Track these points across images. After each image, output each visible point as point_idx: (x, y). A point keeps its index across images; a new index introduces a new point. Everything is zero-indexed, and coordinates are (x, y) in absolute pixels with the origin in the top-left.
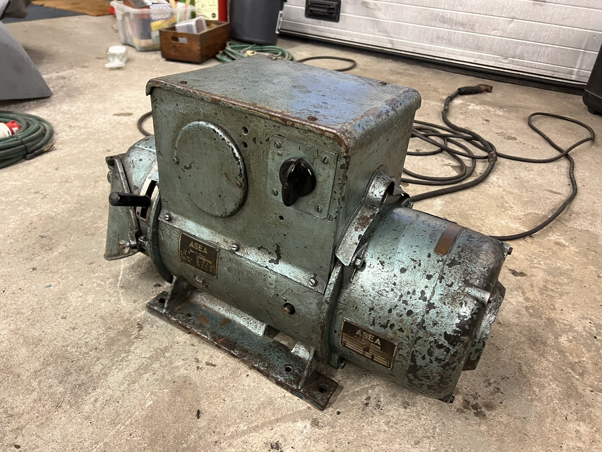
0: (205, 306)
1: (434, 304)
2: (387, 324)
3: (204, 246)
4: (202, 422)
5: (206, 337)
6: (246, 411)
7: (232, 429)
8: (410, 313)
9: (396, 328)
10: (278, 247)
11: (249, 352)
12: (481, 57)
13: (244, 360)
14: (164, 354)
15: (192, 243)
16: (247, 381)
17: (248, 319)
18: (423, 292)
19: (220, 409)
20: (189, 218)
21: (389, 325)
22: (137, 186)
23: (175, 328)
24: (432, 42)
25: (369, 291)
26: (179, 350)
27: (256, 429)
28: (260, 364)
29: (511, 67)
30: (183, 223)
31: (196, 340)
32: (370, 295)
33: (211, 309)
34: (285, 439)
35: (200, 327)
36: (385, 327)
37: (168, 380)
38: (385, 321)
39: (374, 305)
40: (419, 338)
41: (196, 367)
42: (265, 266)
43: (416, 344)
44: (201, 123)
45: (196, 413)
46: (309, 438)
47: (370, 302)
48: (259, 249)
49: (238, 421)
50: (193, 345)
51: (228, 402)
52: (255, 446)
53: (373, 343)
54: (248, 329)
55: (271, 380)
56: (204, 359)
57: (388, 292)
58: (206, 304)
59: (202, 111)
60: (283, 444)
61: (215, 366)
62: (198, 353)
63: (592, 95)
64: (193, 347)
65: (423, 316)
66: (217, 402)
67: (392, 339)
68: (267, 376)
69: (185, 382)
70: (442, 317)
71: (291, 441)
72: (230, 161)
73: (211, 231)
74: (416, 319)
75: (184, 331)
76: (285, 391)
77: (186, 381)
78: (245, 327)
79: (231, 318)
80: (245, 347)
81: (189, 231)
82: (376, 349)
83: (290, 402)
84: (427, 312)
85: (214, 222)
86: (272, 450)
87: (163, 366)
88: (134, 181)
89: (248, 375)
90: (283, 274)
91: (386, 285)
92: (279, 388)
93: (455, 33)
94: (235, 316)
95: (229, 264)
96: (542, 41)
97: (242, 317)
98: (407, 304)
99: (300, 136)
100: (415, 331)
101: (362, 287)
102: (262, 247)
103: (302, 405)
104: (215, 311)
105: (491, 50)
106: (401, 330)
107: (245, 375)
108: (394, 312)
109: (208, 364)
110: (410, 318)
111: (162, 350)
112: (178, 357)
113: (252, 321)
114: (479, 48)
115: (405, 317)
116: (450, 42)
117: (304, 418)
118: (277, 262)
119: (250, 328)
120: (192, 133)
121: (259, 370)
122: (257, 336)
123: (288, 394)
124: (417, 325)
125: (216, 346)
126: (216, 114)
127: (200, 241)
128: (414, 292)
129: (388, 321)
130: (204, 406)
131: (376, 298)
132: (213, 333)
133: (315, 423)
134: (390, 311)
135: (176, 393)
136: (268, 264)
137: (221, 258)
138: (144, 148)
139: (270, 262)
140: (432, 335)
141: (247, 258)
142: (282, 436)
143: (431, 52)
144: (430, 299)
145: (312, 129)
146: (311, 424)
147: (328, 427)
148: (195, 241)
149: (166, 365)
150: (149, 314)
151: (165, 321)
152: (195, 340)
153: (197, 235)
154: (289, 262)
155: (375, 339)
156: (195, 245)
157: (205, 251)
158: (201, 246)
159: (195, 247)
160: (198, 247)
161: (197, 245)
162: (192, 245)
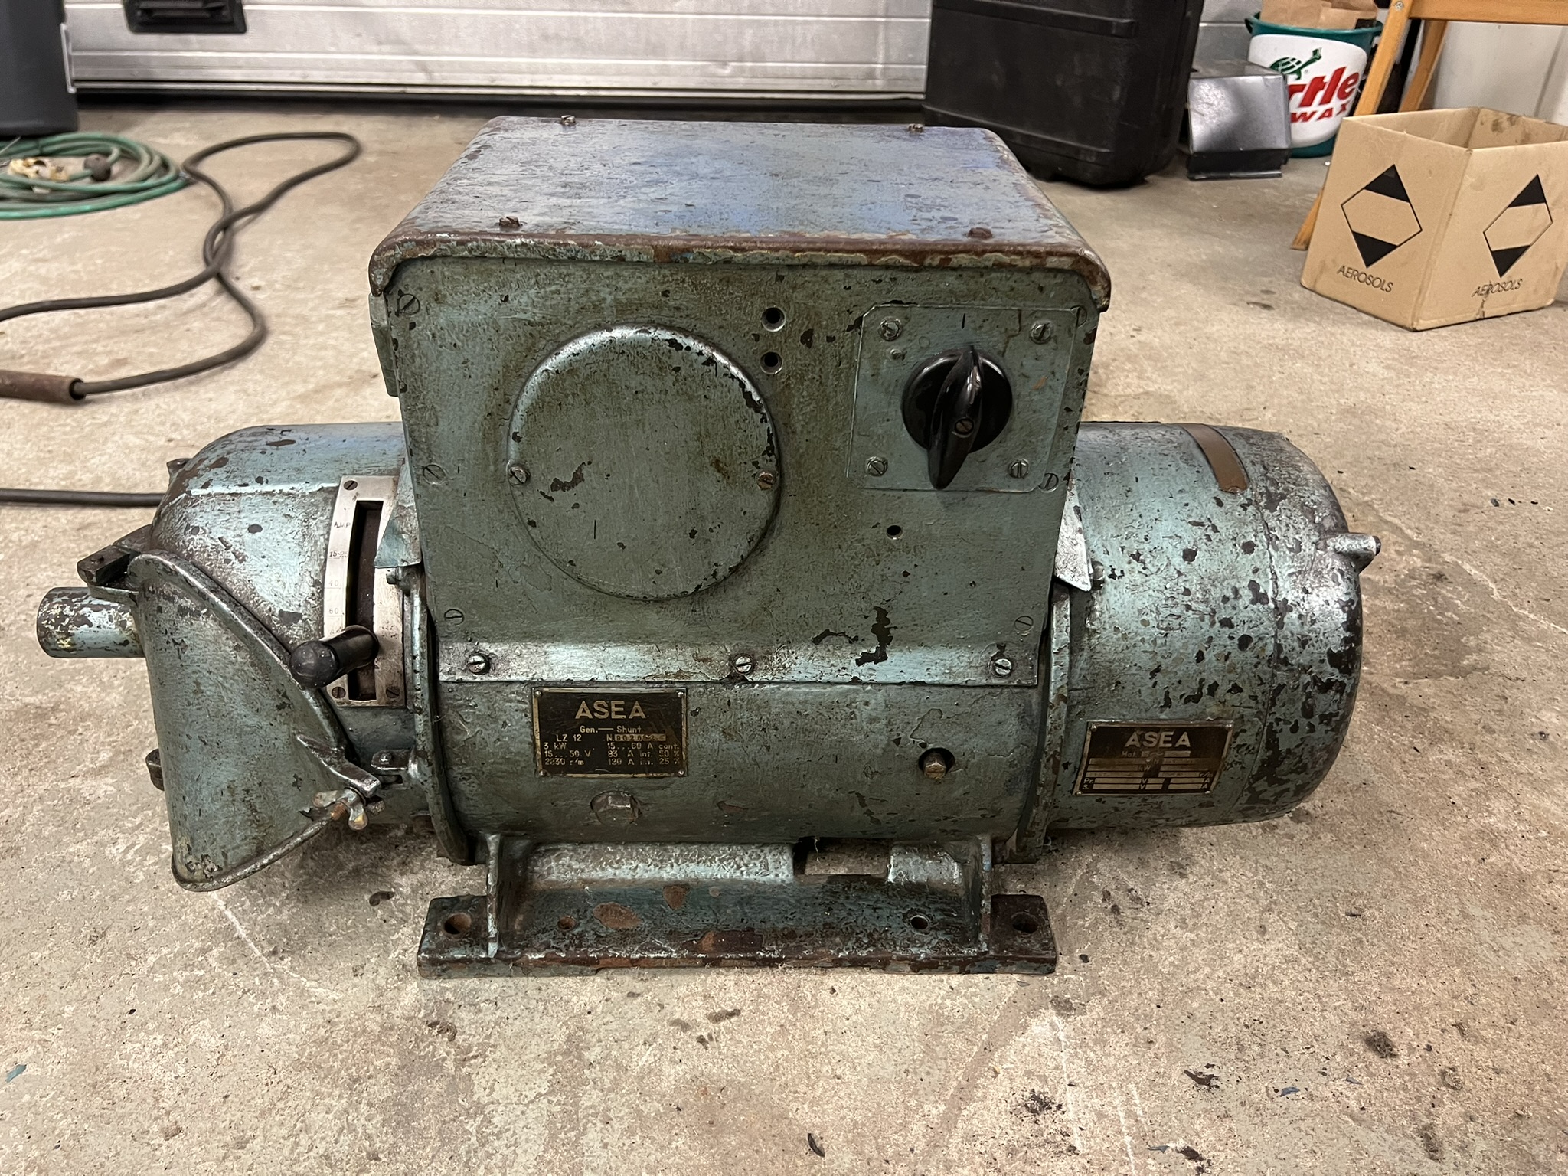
0: (586, 882)
1: (1285, 600)
2: (1200, 689)
3: (629, 699)
4: (840, 1157)
5: (664, 955)
6: (907, 1071)
7: (918, 1128)
8: (1244, 642)
9: (1224, 687)
10: (882, 613)
11: (800, 932)
12: (665, 71)
13: (805, 958)
14: (580, 1057)
15: (584, 705)
16: (844, 1003)
17: (733, 856)
18: (1254, 586)
19: (846, 1102)
20: (555, 637)
21: (1205, 690)
22: (292, 609)
23: (544, 980)
24: (533, 51)
25: (1137, 634)
26: (614, 1026)
27: (964, 1095)
28: (850, 944)
29: (741, 82)
30: (536, 658)
31: (627, 978)
32: (1143, 640)
33: (612, 881)
34: (1039, 1077)
35: (625, 937)
36: (1195, 698)
37: (657, 1112)
38: (1195, 685)
39: (1159, 658)
40: (1281, 687)
41: (695, 1043)
42: (849, 679)
43: (1274, 704)
44: (617, 333)
45: (805, 1149)
46: (1083, 1044)
47: (1146, 657)
48: (817, 641)
49: (913, 1103)
50: (633, 995)
51: (848, 1075)
52: (998, 1131)
53: (1173, 749)
54: (747, 883)
55: (899, 972)
56: (698, 1012)
57: (1179, 617)
58: (584, 876)
59: (610, 299)
60: (1047, 1090)
61: (736, 1013)
62: (668, 1008)
63: (945, 115)
64: (639, 999)
65: (1275, 636)
66: (826, 1090)
67: (1219, 718)
68: (883, 965)
69: (705, 1093)
70: (1313, 622)
71: (1056, 1073)
72: (733, 420)
73: (644, 647)
74: (1263, 649)
75: (581, 973)
76: (944, 977)
77: (703, 1088)
78: (733, 881)
79: (680, 877)
80: (781, 926)
81: (570, 676)
82: (1178, 761)
83: (975, 994)
84: (1280, 625)
85: (653, 618)
86: (1040, 1118)
87: (611, 1090)
88: (271, 599)
89: (834, 991)
90: (907, 678)
91: (1170, 602)
92: (924, 979)
93: (586, 19)
94: (692, 866)
95: (725, 720)
96: (791, 10)
97: (712, 860)
98: (1231, 626)
99: (964, 287)
100: (1268, 676)
101: (1117, 629)
102: (827, 633)
103: (1004, 985)
104: (623, 881)
105: (683, 50)
106: (1236, 689)
107: (825, 994)
108: (1209, 656)
109: (716, 1018)
110: (1249, 653)
111: (567, 1053)
112: (626, 1045)
113: (747, 858)
114: (655, 50)
115: (1237, 656)
116: (580, 46)
117: (1034, 1010)
118: (880, 658)
119: (752, 877)
120: (583, 372)
121: (856, 963)
122: (781, 887)
123: (957, 979)
124: (1269, 661)
125: (705, 961)
126: (665, 294)
127: (614, 690)
128: (1236, 591)
129: (1201, 681)
130: (806, 1118)
131: (1159, 642)
132: (672, 936)
133: (1064, 1007)
134: (1200, 657)
135: (709, 1132)
136: (855, 671)
137: (695, 713)
138: (234, 489)
139: (859, 663)
140: (1305, 669)
141: (788, 678)
142: (1029, 1073)
143: (536, 77)
144: (1276, 594)
145: (1006, 259)
146: (1059, 1014)
147: (1093, 1001)
148: (590, 699)
149: (616, 1081)
150: (435, 984)
151: (499, 975)
152: (628, 980)
153: (601, 678)
154: (916, 642)
155: (1176, 738)
156: (598, 709)
157: (637, 711)
158: (622, 703)
159: (596, 715)
160: (609, 709)
161: (606, 705)
162: (584, 711)
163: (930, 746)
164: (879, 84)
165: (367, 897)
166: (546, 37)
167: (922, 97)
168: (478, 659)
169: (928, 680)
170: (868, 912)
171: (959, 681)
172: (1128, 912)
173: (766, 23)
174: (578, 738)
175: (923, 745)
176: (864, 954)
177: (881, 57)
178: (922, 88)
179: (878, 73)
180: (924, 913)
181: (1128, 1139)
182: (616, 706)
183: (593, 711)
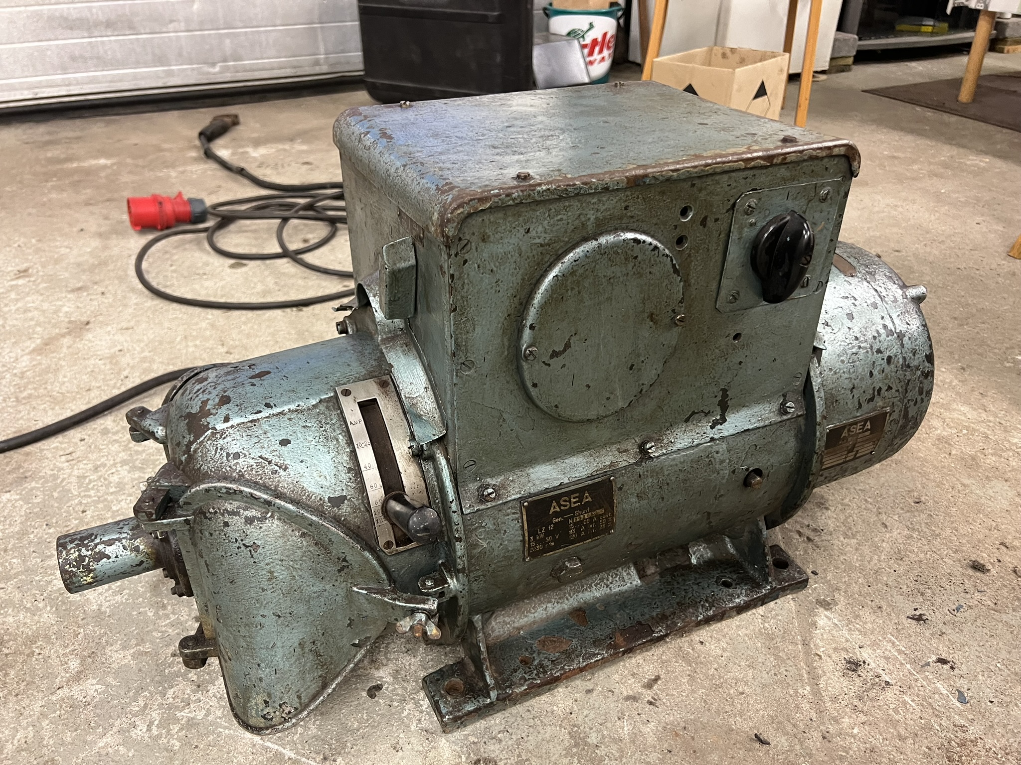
0: (519, 629)
1: (901, 331)
2: (874, 393)
3: (581, 491)
4: (779, 741)
5: (599, 657)
6: (775, 674)
7: (805, 706)
8: (889, 359)
9: (884, 388)
10: (725, 391)
11: (668, 613)
12: (170, 74)
13: (680, 628)
14: (586, 744)
15: (554, 504)
16: (713, 648)
17: (602, 580)
18: (885, 327)
19: (758, 707)
20: (533, 462)
21: (876, 393)
23: (527, 704)
24: (65, 70)
25: (840, 369)
26: (592, 716)
27: (814, 678)
28: (700, 610)
29: (228, 76)
30: (523, 480)
31: (578, 682)
32: (844, 372)
33: (534, 622)
34: (842, 649)
36: (871, 399)
37: (659, 759)
38: (871, 392)
39: (853, 381)
40: (909, 381)
41: (648, 706)
42: (708, 439)
43: (907, 392)
45: (757, 745)
46: (850, 622)
47: (847, 382)
48: (687, 420)
49: (792, 692)
50: (589, 692)
51: (747, 690)
52: (845, 689)
53: (863, 432)
54: (616, 594)
55: (730, 617)
56: (635, 687)
57: (857, 354)
58: (516, 625)
59: (592, 218)
60: (851, 655)
61: (657, 679)
62: (616, 691)
64: (595, 693)
65: (902, 353)
66: (742, 704)
67: (883, 408)
68: (721, 616)
69: (677, 735)
70: (916, 340)
71: (848, 644)
72: (664, 284)
73: (587, 453)
74: (898, 362)
75: (549, 690)
76: (754, 611)
77: (672, 732)
78: (608, 596)
79: (576, 604)
80: (654, 614)
81: (546, 486)
82: (865, 439)
83: (777, 615)
84: (902, 345)
85: (593, 432)
86: (859, 673)
87: (621, 757)
89: (702, 643)
90: (740, 429)
91: (850, 346)
92: (744, 616)
93: (103, 43)
94: (581, 595)
95: (638, 488)
97: (591, 587)
98: (881, 352)
99: (788, 174)
100: (903, 376)
101: (831, 370)
102: (694, 413)
103: (786, 605)
104: (542, 620)
105: (181, 58)
106: (890, 388)
107: (698, 647)
108: (875, 372)
109: (649, 685)
110: (892, 366)
111: (577, 745)
112: (609, 725)
113: (610, 578)
114: (160, 60)
115: (887, 369)
116: (102, 62)
117: (812, 612)
118: (723, 420)
119: (617, 589)
121: (708, 621)
122: (637, 589)
123: (761, 610)
124: (902, 368)
125: (624, 653)
126: (626, 208)
127: (572, 488)
128: (878, 332)
129: (874, 388)
130: (746, 726)
131: (851, 371)
132: (596, 643)
133: (826, 605)
134: (871, 374)
135: (698, 758)
136: (711, 433)
137: (620, 489)
139: (712, 427)
140: (917, 368)
141: (675, 448)
142: (835, 649)
143: (72, 88)
144: (895, 329)
146: (827, 610)
147: (837, 596)
148: (557, 498)
149: (621, 750)
150: (458, 735)
151: (498, 712)
152: (579, 684)
153: (566, 481)
154: (742, 405)
155: (864, 425)
156: (563, 503)
157: (587, 498)
158: (577, 495)
159: (562, 508)
160: (570, 501)
161: (568, 499)
162: (554, 508)
163: (751, 469)
164: (325, 69)
165: (364, 694)
166: (73, 59)
167: (362, 73)
168: (490, 490)
169: (751, 427)
170: (695, 587)
171: (767, 422)
172: (816, 538)
173: (238, 34)
174: (551, 527)
175: (747, 469)
176: (711, 613)
177: (322, 50)
178: (361, 66)
179: (322, 61)
180: (725, 576)
181: (908, 666)
182: (574, 498)
183: (560, 505)
